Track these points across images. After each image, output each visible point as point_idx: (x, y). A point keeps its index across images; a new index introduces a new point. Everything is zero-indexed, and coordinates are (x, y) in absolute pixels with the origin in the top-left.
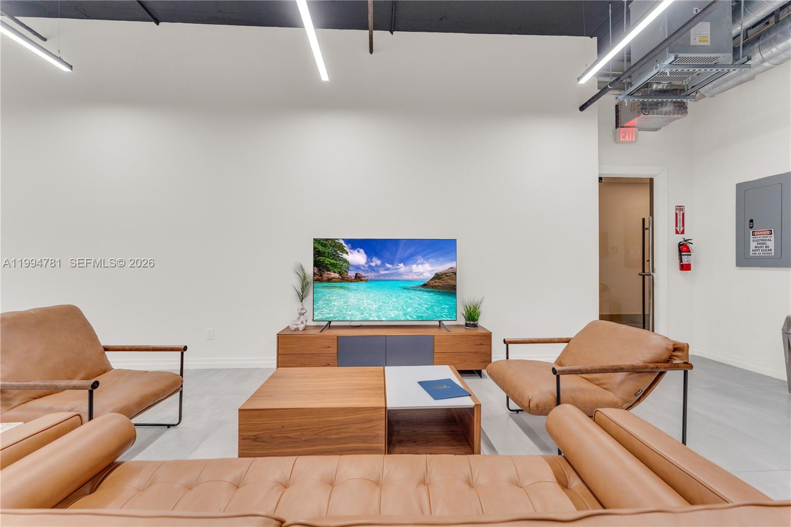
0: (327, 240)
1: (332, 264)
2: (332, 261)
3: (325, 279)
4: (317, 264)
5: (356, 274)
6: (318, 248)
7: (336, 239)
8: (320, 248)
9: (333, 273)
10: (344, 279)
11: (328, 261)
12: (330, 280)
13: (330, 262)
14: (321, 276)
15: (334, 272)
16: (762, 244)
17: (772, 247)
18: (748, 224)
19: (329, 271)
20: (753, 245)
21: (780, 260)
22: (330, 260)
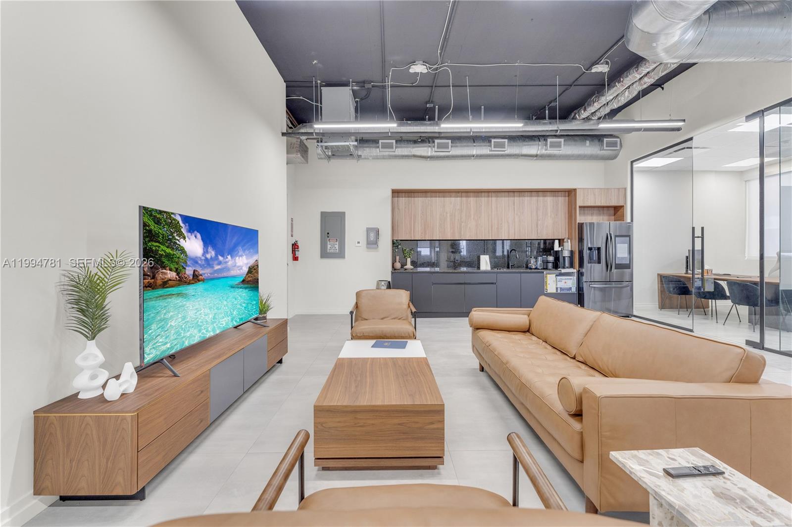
0: (161, 212)
1: (168, 256)
2: (168, 251)
3: (159, 282)
4: (147, 253)
5: (194, 271)
6: (149, 226)
7: (172, 213)
8: (153, 226)
9: (169, 272)
10: (182, 281)
11: (163, 249)
12: (165, 284)
13: (165, 252)
14: (154, 277)
15: (171, 270)
16: (333, 246)
17: (337, 248)
18: (326, 235)
19: (164, 267)
20: (329, 246)
21: (340, 254)
22: (165, 248)
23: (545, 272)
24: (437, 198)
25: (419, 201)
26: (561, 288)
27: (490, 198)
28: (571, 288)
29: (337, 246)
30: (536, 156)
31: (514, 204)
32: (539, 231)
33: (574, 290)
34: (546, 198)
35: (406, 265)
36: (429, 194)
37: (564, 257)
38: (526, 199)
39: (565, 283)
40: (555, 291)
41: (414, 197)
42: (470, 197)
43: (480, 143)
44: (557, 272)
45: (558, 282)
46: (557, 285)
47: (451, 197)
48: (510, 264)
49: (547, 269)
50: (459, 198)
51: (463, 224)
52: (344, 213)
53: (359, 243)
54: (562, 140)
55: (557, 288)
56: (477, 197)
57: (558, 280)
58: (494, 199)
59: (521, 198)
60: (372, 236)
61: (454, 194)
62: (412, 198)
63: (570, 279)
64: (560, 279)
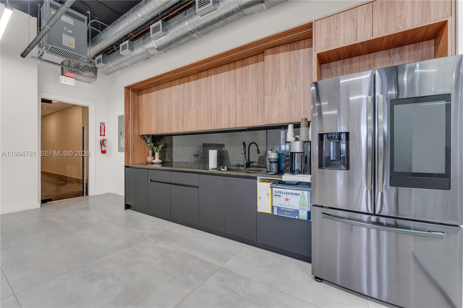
18: (120, 134)
20: (121, 142)
26: (279, 209)
27: (209, 77)
28: (298, 211)
33: (303, 215)
35: (155, 159)
37: (292, 154)
39: (287, 200)
40: (269, 211)
44: (277, 179)
45: (274, 197)
46: (272, 201)
55: (273, 207)
57: (274, 193)
59: (244, 68)
62: (150, 93)
63: (296, 194)
64: (278, 192)
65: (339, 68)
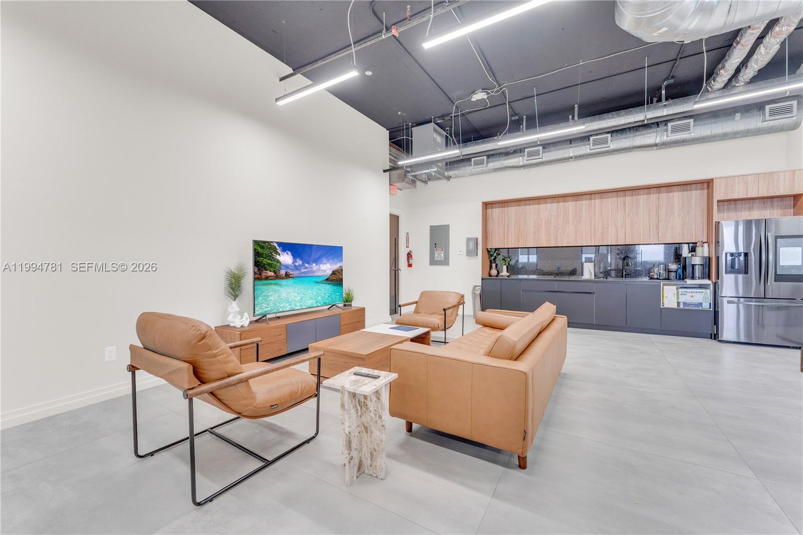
0: (264, 242)
1: (269, 264)
2: (269, 261)
3: (263, 277)
4: (257, 264)
5: (286, 272)
6: (257, 250)
7: (272, 242)
8: (260, 250)
9: (269, 272)
10: (277, 277)
11: (266, 261)
12: (267, 278)
13: (267, 262)
14: (260, 275)
15: (270, 271)
16: (439, 255)
17: (443, 256)
18: (434, 246)
19: (267, 270)
20: (436, 255)
21: (445, 262)
22: (267, 260)
23: (662, 283)
24: (532, 206)
25: (513, 210)
26: (684, 303)
27: (593, 201)
28: (702, 303)
29: (442, 255)
30: (656, 145)
31: (625, 204)
32: (660, 234)
33: (706, 306)
34: (671, 194)
35: (502, 272)
36: (522, 203)
37: (693, 266)
38: (642, 198)
39: (692, 296)
40: (675, 306)
41: (508, 207)
42: (569, 201)
43: (578, 143)
44: (681, 283)
45: (680, 296)
46: (678, 298)
47: (546, 203)
48: (624, 273)
49: (668, 279)
50: (555, 204)
51: (559, 231)
52: (448, 226)
53: (460, 251)
54: (692, 121)
55: (678, 303)
56: (576, 201)
57: (680, 293)
58: (598, 201)
59: (634, 197)
60: (471, 244)
61: (549, 200)
62: (506, 208)
63: (700, 292)
64: (684, 292)
65: (726, 207)
